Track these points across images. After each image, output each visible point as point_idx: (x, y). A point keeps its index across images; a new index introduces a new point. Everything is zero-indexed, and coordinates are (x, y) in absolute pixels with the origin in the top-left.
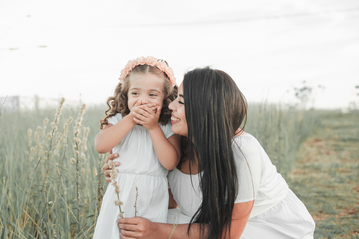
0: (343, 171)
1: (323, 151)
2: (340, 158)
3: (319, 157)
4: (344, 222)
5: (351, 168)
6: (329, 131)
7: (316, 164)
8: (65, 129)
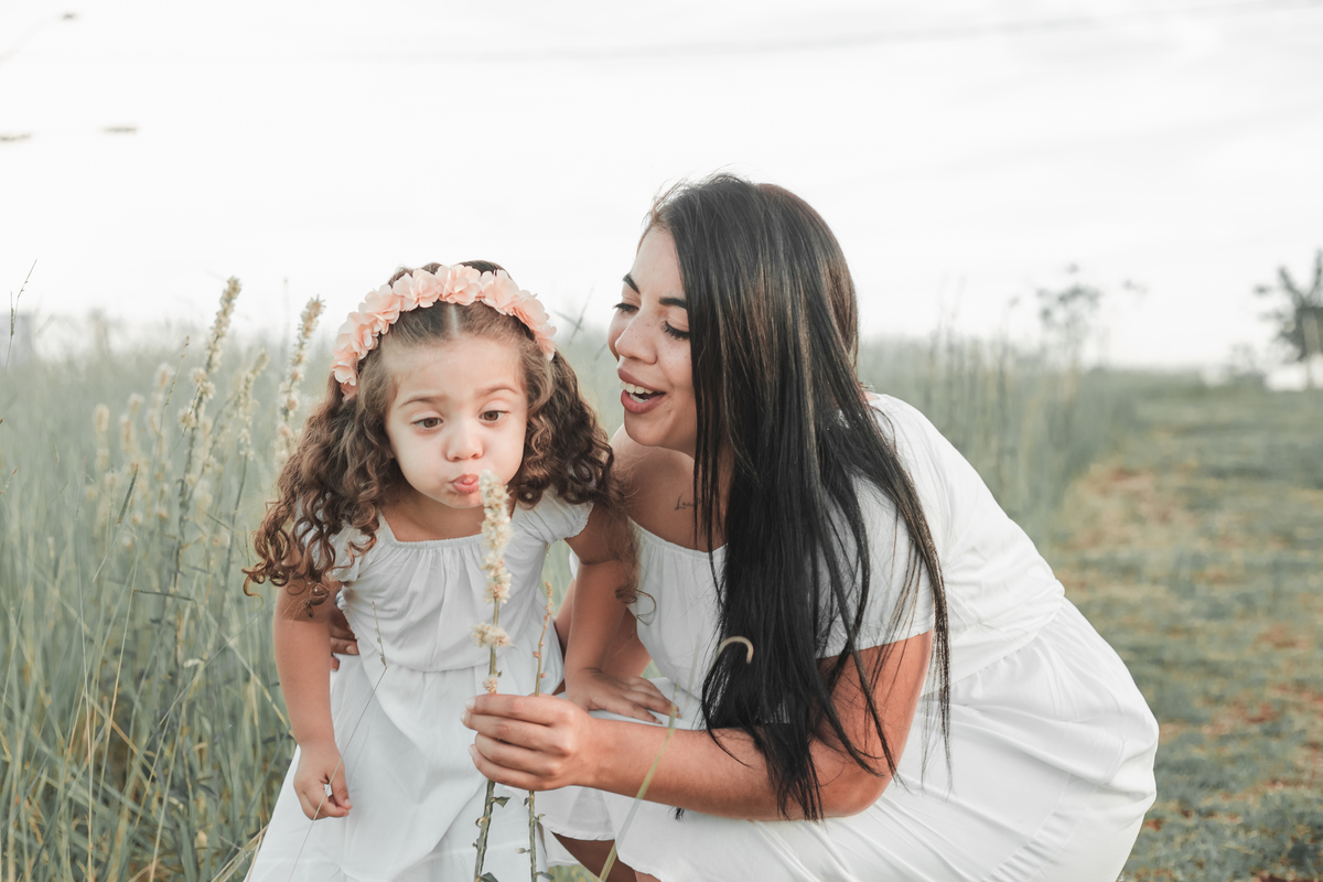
0: (1219, 579)
1: (1145, 508)
2: (1208, 533)
3: (1132, 531)
4: (1231, 749)
5: (1249, 567)
6: (1166, 443)
7: (1124, 554)
8: (246, 394)
